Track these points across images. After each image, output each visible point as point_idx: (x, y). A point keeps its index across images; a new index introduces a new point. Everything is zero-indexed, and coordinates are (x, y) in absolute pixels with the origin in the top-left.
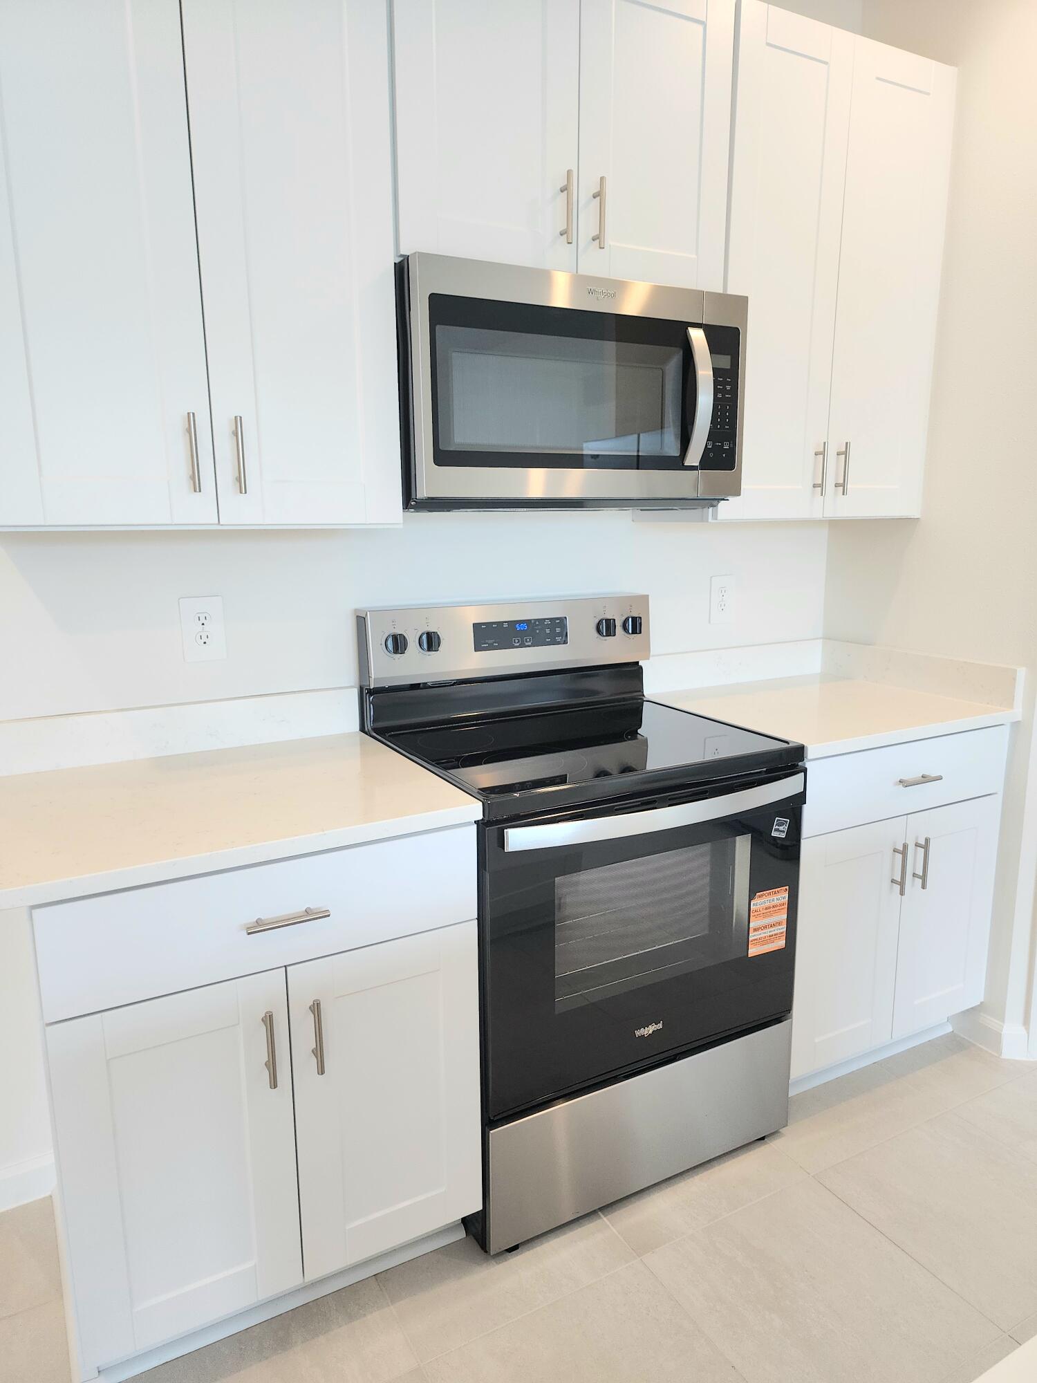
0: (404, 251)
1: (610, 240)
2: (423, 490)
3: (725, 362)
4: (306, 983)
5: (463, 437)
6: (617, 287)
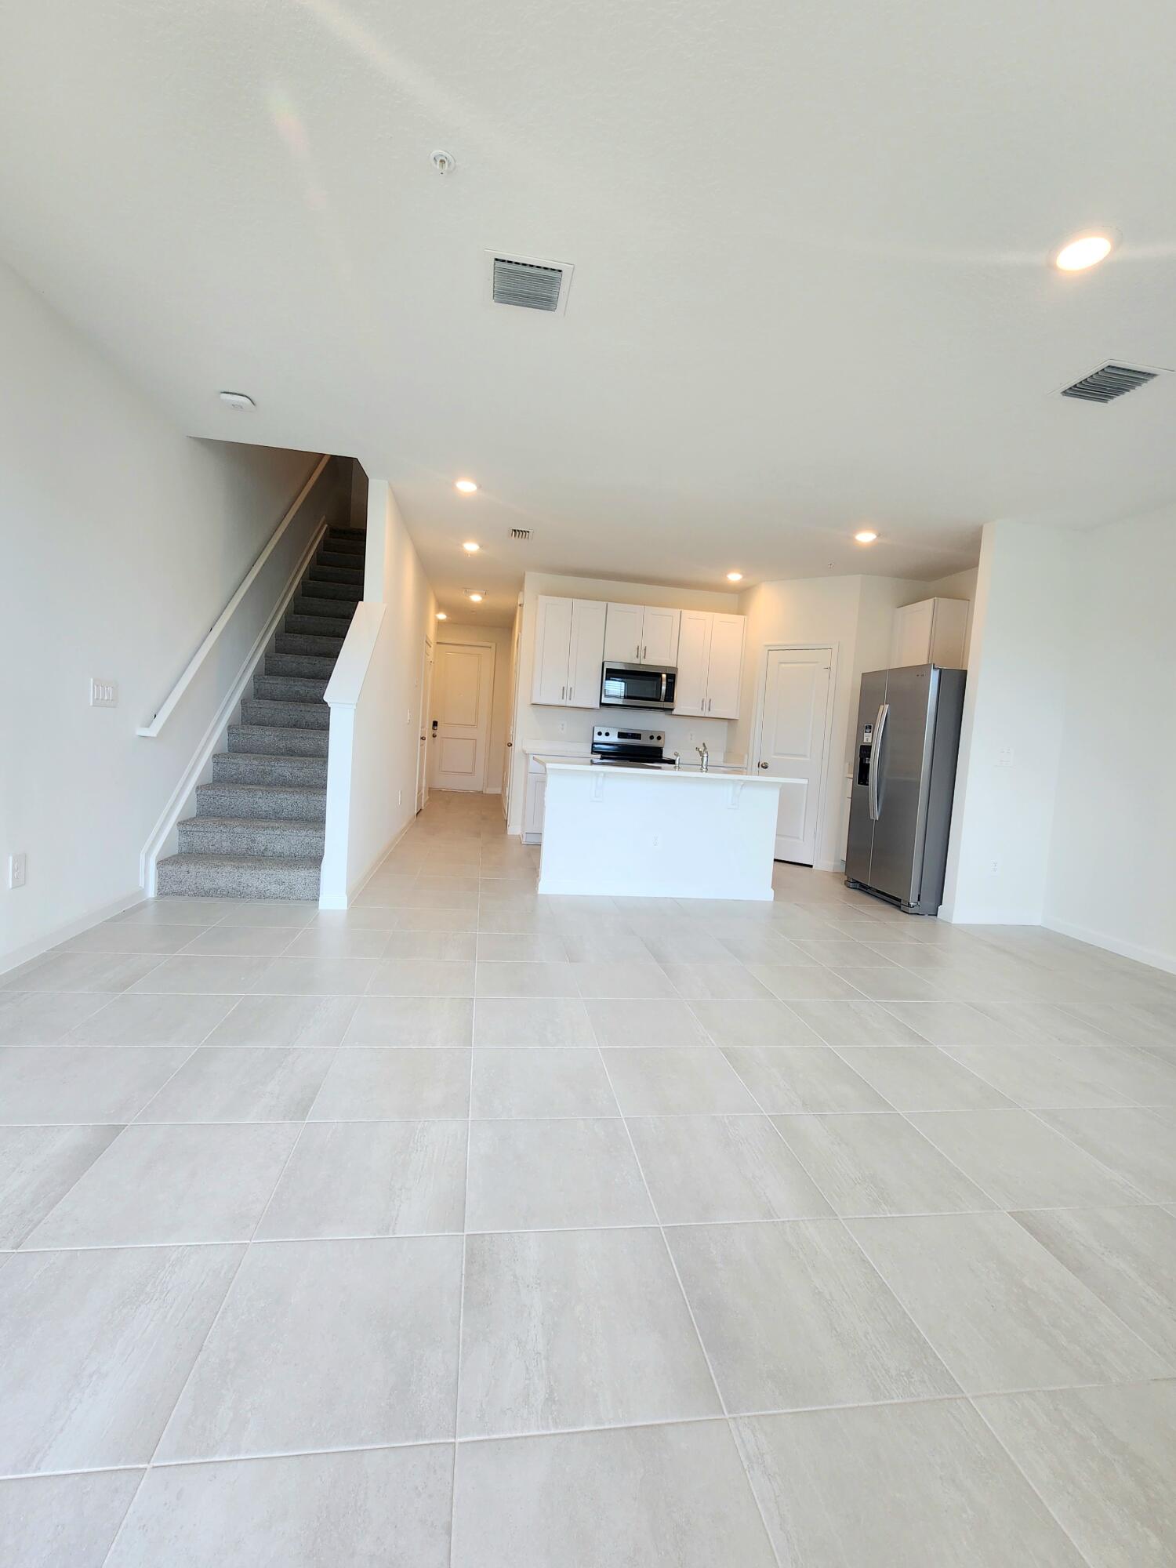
0: (604, 660)
1: (647, 657)
2: (602, 702)
3: (671, 681)
6: (652, 665)
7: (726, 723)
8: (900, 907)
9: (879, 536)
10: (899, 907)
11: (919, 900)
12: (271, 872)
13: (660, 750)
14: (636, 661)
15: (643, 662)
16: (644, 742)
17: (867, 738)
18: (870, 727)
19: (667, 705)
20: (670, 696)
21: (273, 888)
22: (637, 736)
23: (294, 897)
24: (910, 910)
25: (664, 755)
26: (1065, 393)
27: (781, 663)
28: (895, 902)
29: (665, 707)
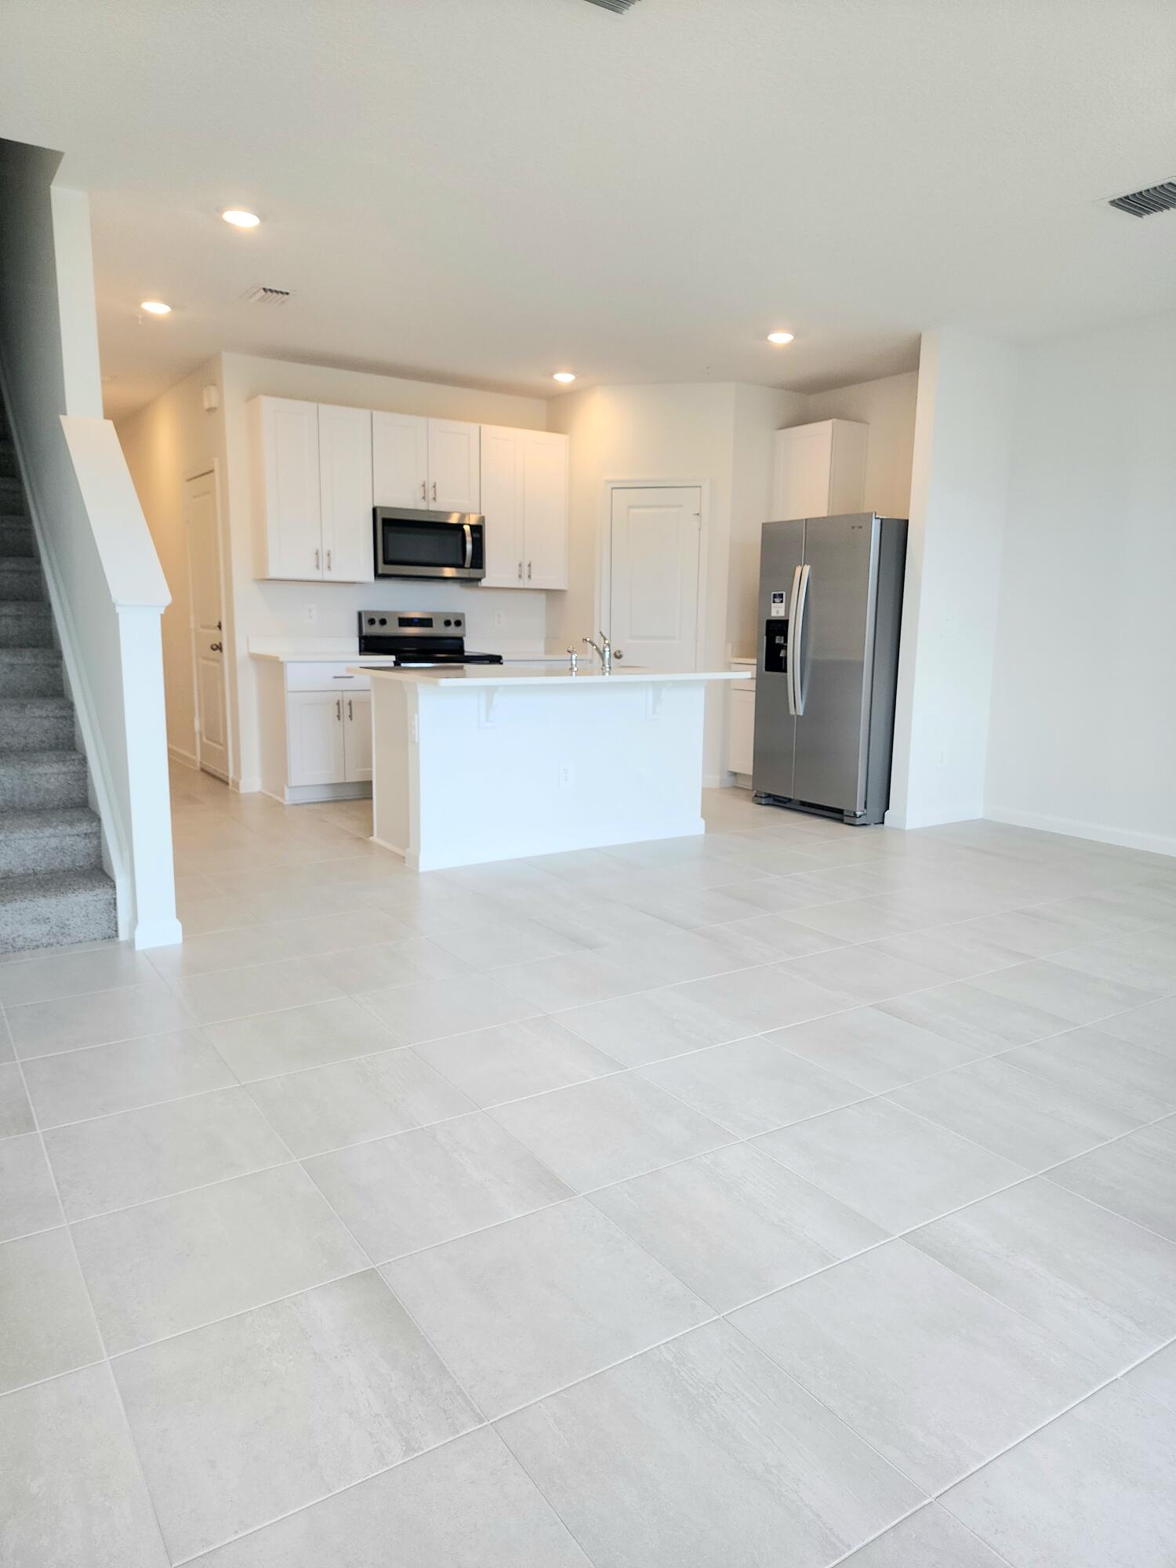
0: (376, 505)
1: (438, 499)
2: (380, 571)
3: (476, 535)
4: (348, 696)
5: (391, 557)
6: (448, 514)
7: (543, 596)
8: (843, 820)
9: (796, 335)
10: (841, 821)
11: (865, 807)
12: (24, 905)
13: (460, 640)
14: (422, 506)
15: (433, 507)
16: (438, 630)
17: (777, 611)
18: (781, 596)
19: (474, 573)
20: (478, 561)
21: (32, 931)
22: (426, 622)
23: (69, 940)
24: (858, 821)
25: (466, 648)
26: (1113, 203)
27: (631, 507)
28: (837, 815)
29: (472, 576)
